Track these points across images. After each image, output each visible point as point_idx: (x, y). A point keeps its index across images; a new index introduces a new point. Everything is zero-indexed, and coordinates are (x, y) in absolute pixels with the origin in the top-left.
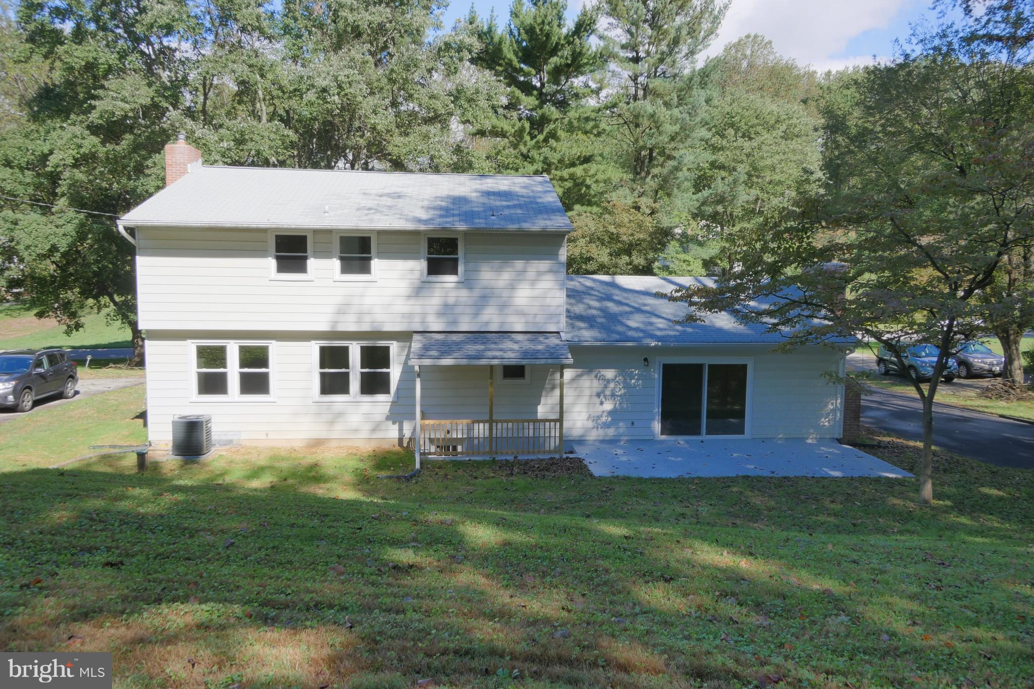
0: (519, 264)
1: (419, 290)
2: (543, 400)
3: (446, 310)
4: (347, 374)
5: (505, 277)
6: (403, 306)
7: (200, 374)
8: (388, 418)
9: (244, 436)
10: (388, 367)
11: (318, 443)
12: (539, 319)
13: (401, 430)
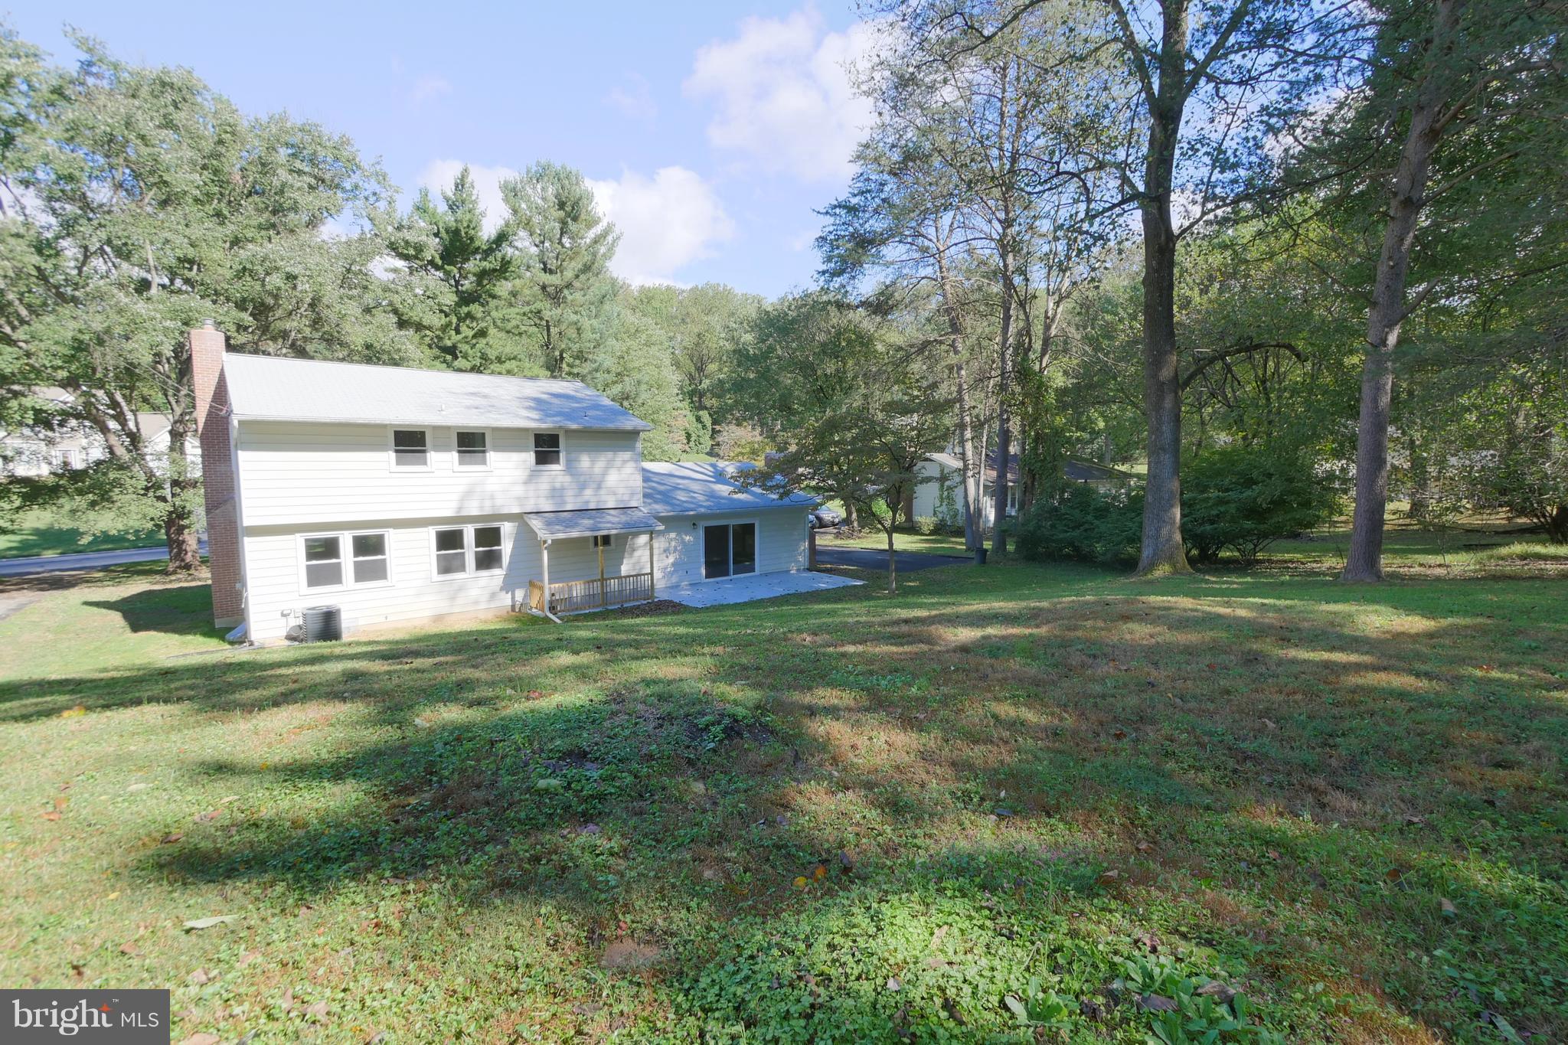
0: (610, 455)
1: (532, 477)
2: (625, 561)
3: (556, 493)
4: (463, 554)
5: (600, 465)
6: (519, 490)
7: (308, 567)
8: (502, 589)
9: (362, 622)
10: (499, 544)
11: (439, 618)
12: (626, 498)
13: (513, 598)
